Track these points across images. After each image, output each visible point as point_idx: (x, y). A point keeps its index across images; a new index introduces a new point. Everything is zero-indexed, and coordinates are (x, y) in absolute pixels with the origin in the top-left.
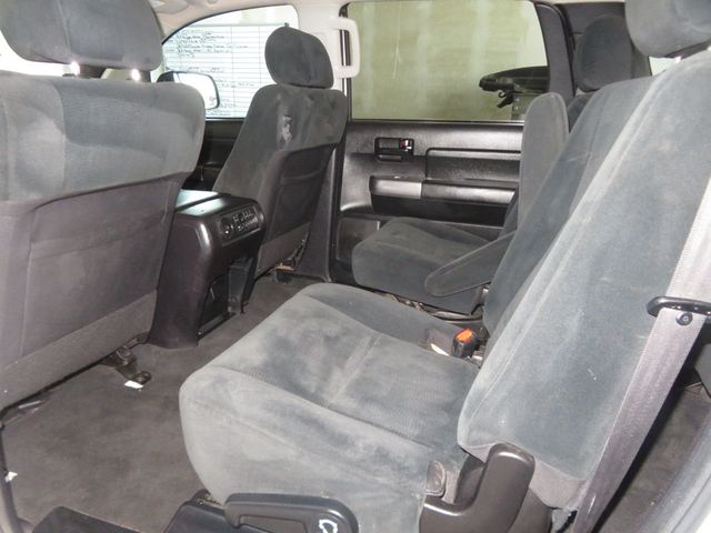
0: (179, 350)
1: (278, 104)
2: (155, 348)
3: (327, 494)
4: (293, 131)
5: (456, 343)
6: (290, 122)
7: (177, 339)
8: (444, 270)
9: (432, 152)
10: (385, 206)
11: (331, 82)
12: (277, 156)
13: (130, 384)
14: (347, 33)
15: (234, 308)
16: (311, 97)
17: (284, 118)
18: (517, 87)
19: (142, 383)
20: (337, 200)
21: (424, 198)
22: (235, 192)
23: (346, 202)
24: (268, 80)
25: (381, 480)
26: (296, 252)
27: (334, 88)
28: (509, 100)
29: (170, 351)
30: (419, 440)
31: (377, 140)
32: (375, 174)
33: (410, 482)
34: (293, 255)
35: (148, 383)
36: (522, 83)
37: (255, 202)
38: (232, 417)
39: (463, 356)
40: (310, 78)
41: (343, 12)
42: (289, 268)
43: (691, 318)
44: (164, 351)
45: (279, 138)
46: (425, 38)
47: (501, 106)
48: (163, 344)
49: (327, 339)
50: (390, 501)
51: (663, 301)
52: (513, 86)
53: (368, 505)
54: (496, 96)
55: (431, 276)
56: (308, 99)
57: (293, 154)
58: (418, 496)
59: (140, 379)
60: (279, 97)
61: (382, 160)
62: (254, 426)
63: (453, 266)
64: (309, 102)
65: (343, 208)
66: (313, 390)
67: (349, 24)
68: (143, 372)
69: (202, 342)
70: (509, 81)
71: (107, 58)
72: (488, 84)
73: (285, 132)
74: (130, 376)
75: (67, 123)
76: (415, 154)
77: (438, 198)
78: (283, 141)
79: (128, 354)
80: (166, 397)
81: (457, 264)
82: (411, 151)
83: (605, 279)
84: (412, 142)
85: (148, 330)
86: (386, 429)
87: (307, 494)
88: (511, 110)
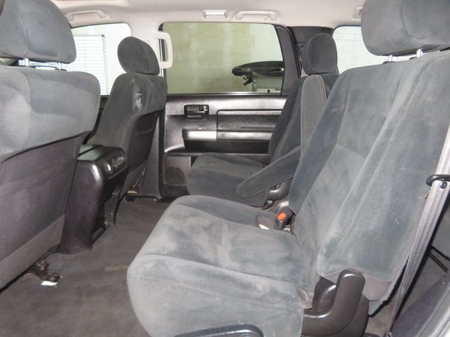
0: (78, 254)
1: (132, 85)
2: (60, 256)
3: (243, 321)
4: (143, 102)
5: (277, 222)
6: (141, 97)
7: (77, 247)
8: (248, 181)
9: (220, 113)
10: (193, 147)
11: (158, 71)
12: (133, 118)
13: (45, 283)
14: (163, 41)
15: (109, 221)
16: (152, 81)
17: (137, 94)
18: (254, 73)
19: (55, 281)
20: (162, 146)
21: (218, 140)
22: (105, 143)
23: (168, 146)
24: (121, 71)
25: (277, 306)
26: (138, 180)
27: (160, 75)
28: (249, 81)
29: (73, 256)
30: (284, 279)
31: (185, 107)
32: (186, 128)
33: (295, 303)
34: (136, 183)
35: (60, 280)
36: (258, 71)
37: (122, 149)
38: (174, 284)
39: (282, 229)
40: (149, 69)
41: (161, 29)
42: (133, 192)
43: (446, 184)
44: (67, 257)
45: (134, 107)
46: (195, 45)
47: (245, 84)
48: (67, 251)
49: (205, 228)
50: (283, 316)
51: (435, 177)
52: (251, 74)
53: (269, 322)
54: (242, 79)
55: (240, 185)
56: (151, 82)
57: (143, 117)
58: (300, 310)
59: (52, 279)
60: (133, 81)
61: (190, 118)
62: (190, 287)
63: (252, 179)
64: (152, 84)
65: (166, 151)
66: (213, 261)
67: (165, 35)
68: (54, 273)
69: (95, 247)
70: (248, 70)
71: (49, 55)
72: (237, 71)
73: (138, 103)
74: (44, 278)
75: (32, 98)
76: (210, 113)
77: (227, 140)
78: (136, 108)
79: (43, 262)
80: (78, 288)
81: (255, 177)
82: (207, 112)
83: (402, 169)
84: (208, 106)
85: (59, 243)
86: (263, 276)
87: (229, 324)
88: (251, 87)
